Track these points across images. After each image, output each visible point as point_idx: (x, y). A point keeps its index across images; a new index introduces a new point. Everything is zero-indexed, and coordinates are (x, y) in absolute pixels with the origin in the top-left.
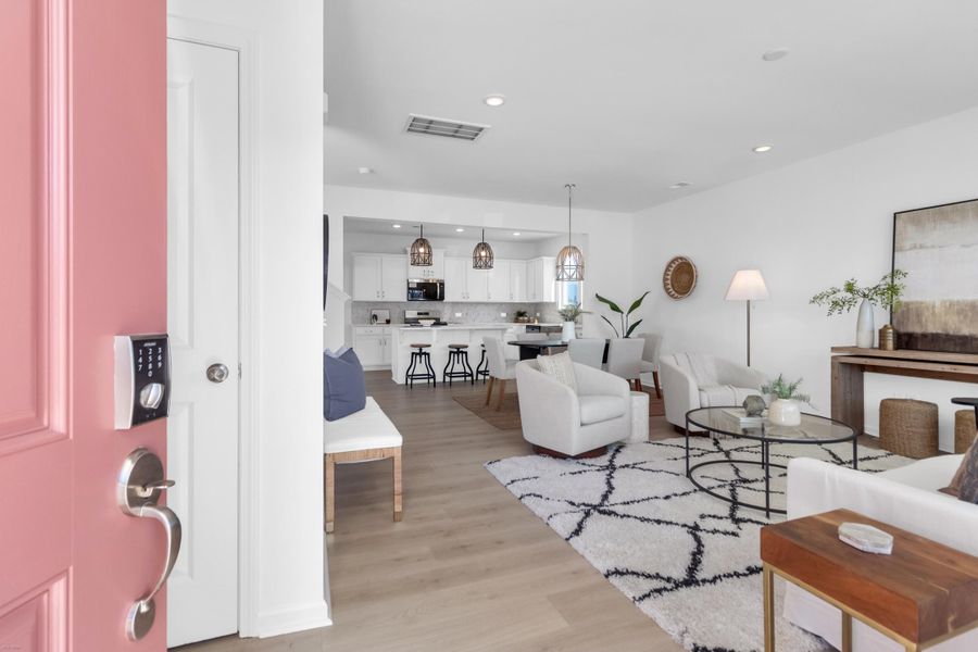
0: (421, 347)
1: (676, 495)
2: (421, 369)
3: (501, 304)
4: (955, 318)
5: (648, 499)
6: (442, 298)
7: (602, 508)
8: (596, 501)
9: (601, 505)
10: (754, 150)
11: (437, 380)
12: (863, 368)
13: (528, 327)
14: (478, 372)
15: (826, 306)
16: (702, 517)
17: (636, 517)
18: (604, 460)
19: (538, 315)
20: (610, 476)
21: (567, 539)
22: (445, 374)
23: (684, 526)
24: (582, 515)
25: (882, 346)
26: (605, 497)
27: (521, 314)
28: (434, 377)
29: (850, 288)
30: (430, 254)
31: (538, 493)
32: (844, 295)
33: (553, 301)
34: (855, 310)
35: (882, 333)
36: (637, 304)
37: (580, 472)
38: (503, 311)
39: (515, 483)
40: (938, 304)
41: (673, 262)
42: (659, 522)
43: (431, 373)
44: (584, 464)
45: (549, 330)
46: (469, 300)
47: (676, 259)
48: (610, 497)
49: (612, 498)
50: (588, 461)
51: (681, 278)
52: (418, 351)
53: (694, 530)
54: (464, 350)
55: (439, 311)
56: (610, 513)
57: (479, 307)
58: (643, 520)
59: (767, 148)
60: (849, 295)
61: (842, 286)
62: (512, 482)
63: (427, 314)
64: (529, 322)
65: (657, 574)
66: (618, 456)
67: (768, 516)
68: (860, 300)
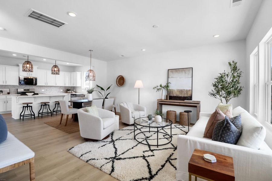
0: (27, 104)
1: (134, 146)
2: (27, 112)
3: (61, 87)
4: (178, 93)
5: (128, 150)
6: (36, 84)
7: (117, 158)
8: (114, 156)
9: (116, 157)
10: (142, 50)
11: (35, 116)
12: (162, 104)
13: (71, 94)
14: (53, 111)
15: (156, 90)
16: (144, 152)
17: (127, 158)
18: (109, 139)
19: (74, 90)
20: (114, 145)
21: (110, 174)
22: (39, 113)
23: (141, 157)
24: (111, 162)
25: (167, 99)
26: (116, 153)
27: (68, 90)
28: (34, 115)
29: (161, 86)
30: (32, 68)
31: (93, 158)
32: (159, 87)
33: (80, 86)
34: (161, 91)
35: (167, 96)
36: (109, 88)
37: (104, 145)
38: (62, 89)
39: (83, 156)
40: (176, 90)
41: (119, 77)
42: (134, 158)
43: (32, 113)
44: (104, 142)
45: (79, 96)
46: (47, 85)
47: (120, 76)
48: (117, 152)
49: (118, 153)
50: (105, 140)
51: (121, 81)
52: (26, 106)
53: (144, 157)
54: (48, 104)
55: (34, 89)
56: (120, 159)
57: (51, 88)
58: (130, 158)
59: (145, 50)
60: (160, 87)
61: (159, 85)
62: (82, 155)
63: (29, 90)
64: (71, 93)
65: (142, 178)
66: (113, 136)
67: (158, 147)
68: (162, 88)
